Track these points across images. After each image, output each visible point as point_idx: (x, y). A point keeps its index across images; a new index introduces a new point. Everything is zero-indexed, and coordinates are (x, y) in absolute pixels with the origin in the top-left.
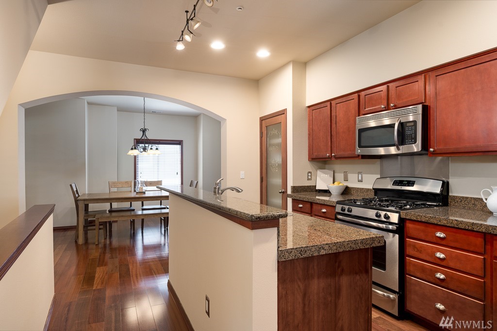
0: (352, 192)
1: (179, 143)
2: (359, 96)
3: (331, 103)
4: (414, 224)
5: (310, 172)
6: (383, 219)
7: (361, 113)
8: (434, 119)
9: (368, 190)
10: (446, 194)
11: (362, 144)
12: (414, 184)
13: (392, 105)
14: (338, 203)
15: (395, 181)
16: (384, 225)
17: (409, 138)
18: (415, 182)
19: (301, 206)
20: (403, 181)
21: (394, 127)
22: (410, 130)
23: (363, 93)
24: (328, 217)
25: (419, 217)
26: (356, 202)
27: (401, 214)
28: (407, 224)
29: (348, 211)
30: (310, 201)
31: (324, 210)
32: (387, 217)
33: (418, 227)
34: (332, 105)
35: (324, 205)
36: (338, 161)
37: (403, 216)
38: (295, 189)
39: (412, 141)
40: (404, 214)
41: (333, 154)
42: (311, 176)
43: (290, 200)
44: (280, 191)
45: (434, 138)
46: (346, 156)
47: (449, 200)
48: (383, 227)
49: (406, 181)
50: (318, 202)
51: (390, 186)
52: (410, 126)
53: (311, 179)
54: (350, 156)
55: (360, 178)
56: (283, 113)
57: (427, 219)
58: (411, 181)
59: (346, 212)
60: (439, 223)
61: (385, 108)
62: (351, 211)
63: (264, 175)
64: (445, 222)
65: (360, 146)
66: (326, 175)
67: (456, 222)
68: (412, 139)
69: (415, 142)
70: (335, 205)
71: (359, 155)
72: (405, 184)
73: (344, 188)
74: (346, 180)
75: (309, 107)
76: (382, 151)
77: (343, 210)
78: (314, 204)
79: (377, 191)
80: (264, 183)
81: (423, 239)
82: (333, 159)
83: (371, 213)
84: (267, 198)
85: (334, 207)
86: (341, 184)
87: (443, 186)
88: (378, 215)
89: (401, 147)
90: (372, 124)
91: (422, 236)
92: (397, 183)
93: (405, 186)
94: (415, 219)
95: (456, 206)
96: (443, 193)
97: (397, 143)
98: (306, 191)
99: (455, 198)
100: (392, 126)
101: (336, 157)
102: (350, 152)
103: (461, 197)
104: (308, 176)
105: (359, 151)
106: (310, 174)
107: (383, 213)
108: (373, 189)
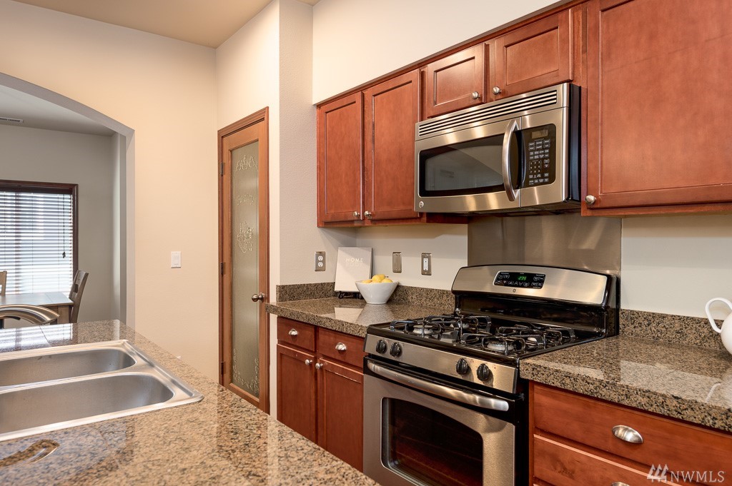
0: (409, 298)
1: (68, 189)
2: (422, 74)
3: (363, 96)
4: (554, 397)
5: (320, 253)
6: (477, 380)
7: (427, 114)
8: (596, 120)
9: (443, 293)
10: (615, 307)
11: (429, 188)
12: (542, 282)
13: (496, 90)
14: (373, 330)
15: (500, 274)
16: (477, 397)
17: (537, 169)
18: (544, 277)
19: (294, 333)
20: (518, 274)
21: (501, 144)
22: (538, 150)
23: (431, 68)
24: (351, 362)
25: (568, 381)
26: (413, 329)
27: (522, 368)
28: (536, 395)
29: (393, 353)
30: (312, 322)
31: (342, 347)
32: (485, 375)
33: (565, 406)
34: (366, 98)
35: (340, 334)
36: (381, 227)
37: (526, 375)
38: (286, 292)
39: (543, 177)
40: (530, 369)
41: (367, 213)
42: (324, 261)
43: (274, 319)
44: (255, 297)
45: (596, 167)
46: (394, 216)
47: (621, 321)
48: (475, 401)
49: (525, 274)
50: (328, 325)
51: (490, 287)
52: (539, 139)
53: (322, 269)
54: (403, 216)
55: (426, 268)
56: (260, 118)
57: (592, 387)
58: (535, 275)
59: (388, 355)
60: (626, 402)
61: (480, 98)
62: (399, 353)
63: (226, 260)
64: (644, 401)
65: (424, 193)
66: (357, 260)
67: (675, 403)
68: (544, 170)
69: (552, 178)
70: (363, 335)
71: (421, 214)
72: (521, 281)
73: (392, 288)
74: (397, 270)
75: (319, 106)
76: (471, 203)
77: (382, 349)
78: (321, 331)
79: (462, 297)
80: (226, 276)
81: (579, 440)
82: (367, 223)
83: (446, 363)
84: (232, 310)
85: (363, 339)
86: (385, 281)
87: (608, 288)
88: (464, 370)
89: (517, 193)
90: (451, 138)
91: (576, 430)
92: (503, 279)
93: (522, 286)
94: (558, 384)
95: (637, 335)
96: (610, 305)
97: (508, 182)
98: (312, 295)
99: (634, 315)
100: (496, 140)
101: (376, 218)
102: (402, 207)
103: (649, 314)
104: (317, 261)
105: (422, 204)
106: (321, 258)
107: (475, 364)
108: (454, 292)
